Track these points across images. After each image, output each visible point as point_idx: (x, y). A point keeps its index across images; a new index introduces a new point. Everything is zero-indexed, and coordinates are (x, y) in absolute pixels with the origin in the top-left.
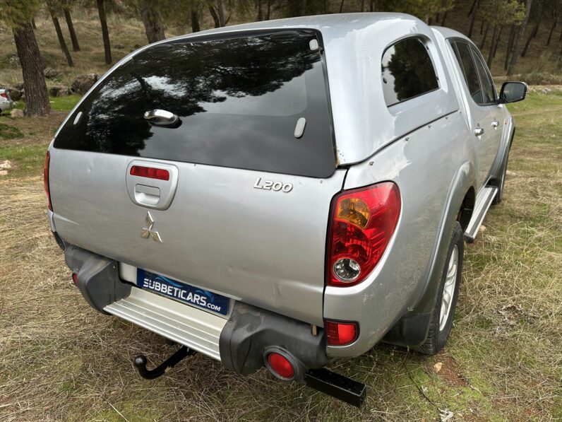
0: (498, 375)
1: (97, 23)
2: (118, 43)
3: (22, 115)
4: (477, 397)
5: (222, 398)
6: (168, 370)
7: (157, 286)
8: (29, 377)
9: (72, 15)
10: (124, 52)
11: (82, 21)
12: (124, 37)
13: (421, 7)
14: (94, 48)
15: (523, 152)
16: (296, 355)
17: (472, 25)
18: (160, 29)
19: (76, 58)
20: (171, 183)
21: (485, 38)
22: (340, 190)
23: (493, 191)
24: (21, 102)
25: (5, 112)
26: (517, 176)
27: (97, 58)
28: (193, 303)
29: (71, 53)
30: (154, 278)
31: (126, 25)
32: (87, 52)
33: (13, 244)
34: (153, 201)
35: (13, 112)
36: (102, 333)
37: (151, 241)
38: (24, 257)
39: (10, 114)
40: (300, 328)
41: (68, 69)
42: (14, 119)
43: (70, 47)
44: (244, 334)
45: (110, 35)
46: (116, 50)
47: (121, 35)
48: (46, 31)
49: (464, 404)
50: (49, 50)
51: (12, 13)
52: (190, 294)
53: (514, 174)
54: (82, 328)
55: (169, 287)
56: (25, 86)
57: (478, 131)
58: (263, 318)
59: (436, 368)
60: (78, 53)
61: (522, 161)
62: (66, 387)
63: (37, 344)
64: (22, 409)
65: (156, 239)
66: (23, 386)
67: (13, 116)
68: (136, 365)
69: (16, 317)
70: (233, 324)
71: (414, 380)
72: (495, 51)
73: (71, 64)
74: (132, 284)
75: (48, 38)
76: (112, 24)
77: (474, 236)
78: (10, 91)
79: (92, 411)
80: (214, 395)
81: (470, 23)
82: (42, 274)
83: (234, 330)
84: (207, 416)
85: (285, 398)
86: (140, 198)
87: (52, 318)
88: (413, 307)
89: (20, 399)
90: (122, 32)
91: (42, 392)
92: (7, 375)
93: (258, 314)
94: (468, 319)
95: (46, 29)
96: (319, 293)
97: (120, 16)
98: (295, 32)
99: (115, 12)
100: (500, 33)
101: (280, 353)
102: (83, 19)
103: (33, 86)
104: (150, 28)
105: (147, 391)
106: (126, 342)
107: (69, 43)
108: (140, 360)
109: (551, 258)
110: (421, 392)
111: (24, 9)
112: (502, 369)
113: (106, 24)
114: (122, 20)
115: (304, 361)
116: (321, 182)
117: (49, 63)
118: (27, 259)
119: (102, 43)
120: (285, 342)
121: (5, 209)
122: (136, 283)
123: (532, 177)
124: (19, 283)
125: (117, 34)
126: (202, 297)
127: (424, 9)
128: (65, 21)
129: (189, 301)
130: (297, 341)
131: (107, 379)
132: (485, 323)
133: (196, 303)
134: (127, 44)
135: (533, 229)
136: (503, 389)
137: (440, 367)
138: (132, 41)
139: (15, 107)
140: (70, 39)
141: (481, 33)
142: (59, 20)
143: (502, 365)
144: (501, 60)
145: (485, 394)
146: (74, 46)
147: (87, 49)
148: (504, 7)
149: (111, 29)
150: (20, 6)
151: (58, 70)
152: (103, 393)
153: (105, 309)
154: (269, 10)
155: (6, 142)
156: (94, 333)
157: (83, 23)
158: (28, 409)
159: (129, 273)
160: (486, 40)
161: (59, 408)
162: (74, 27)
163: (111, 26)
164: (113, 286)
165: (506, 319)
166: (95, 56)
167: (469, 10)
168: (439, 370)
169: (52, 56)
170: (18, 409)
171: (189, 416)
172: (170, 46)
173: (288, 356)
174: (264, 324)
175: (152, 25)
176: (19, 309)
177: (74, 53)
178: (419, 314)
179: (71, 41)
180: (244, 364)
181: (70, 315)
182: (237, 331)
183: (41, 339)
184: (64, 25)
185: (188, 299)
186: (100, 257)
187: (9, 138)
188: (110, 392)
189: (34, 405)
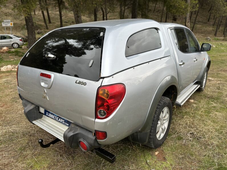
0: (178, 158)
1: (58, 13)
2: (66, 21)
3: (26, 48)
4: (167, 166)
5: (73, 157)
6: (51, 145)
7: (50, 115)
8: (9, 144)
9: (49, 10)
10: (68, 24)
11: (53, 12)
12: (68, 19)
13: (184, 9)
14: (57, 22)
15: (221, 70)
16: (88, 142)
17: (210, 16)
18: (80, 16)
19: (49, 26)
20: (51, 80)
21: (215, 21)
22: (100, 86)
23: (197, 86)
24: (27, 43)
25: (21, 46)
26: (214, 80)
27: (57, 26)
28: (60, 122)
29: (48, 24)
30: (49, 112)
31: (69, 14)
32: (54, 24)
33: (13, 97)
34: (46, 86)
35: (23, 47)
36: (37, 131)
37: (45, 99)
38: (16, 102)
39: (22, 47)
40: (90, 133)
41: (46, 30)
42: (23, 49)
43: (48, 22)
44: (71, 134)
45: (63, 18)
46: (65, 23)
47: (67, 18)
48: (39, 16)
49: (162, 168)
50: (40, 23)
51: (25, 11)
52: (60, 119)
53: (213, 79)
54: (31, 129)
55: (54, 116)
56: (28, 37)
57: (182, 63)
58: (79, 129)
59: (155, 154)
60: (51, 24)
61: (219, 74)
62: (20, 149)
63: (14, 133)
64: (4, 156)
65: (47, 99)
66: (6, 147)
67: (23, 48)
68: (39, 142)
69: (9, 123)
70: (69, 130)
71: (145, 157)
72: (219, 27)
73: (47, 28)
74: (43, 114)
75: (40, 18)
76: (64, 13)
77: (182, 104)
78: (23, 38)
79: (27, 158)
80: (70, 156)
81: (209, 15)
82: (21, 108)
83: (68, 132)
84: (66, 164)
85: (95, 160)
86: (43, 84)
87: (21, 125)
88: (140, 129)
89: (4, 152)
90: (67, 16)
91: (12, 150)
92: (2, 143)
93: (78, 127)
94: (174, 136)
95: (39, 15)
96: (93, 121)
97: (67, 10)
98: (98, 29)
99: (65, 9)
100: (222, 19)
101: (83, 141)
102: (53, 11)
103: (31, 37)
104: (76, 16)
105: (47, 153)
106: (44, 135)
107: (47, 20)
108: (40, 141)
109: (216, 115)
110: (146, 162)
111: (30, 9)
112: (181, 156)
113: (61, 13)
114: (67, 12)
115: (90, 145)
116: (95, 83)
117: (39, 28)
118: (17, 102)
119: (59, 20)
120: (85, 138)
121: (13, 84)
122: (44, 113)
123: (220, 81)
124: (13, 111)
125: (66, 17)
126: (63, 120)
127: (186, 10)
128: (46, 12)
129: (59, 121)
130: (88, 138)
131: (34, 148)
132: (180, 138)
133: (61, 122)
134: (69, 21)
135: (213, 103)
136: (179, 164)
137: (157, 154)
138: (71, 20)
139: (25, 45)
140: (48, 19)
141: (214, 19)
142: (44, 12)
143: (181, 154)
144: (222, 31)
145: (171, 165)
146: (49, 21)
147: (54, 23)
148: (222, 9)
149: (63, 15)
150: (28, 8)
151: (42, 31)
152: (32, 152)
153: (33, 122)
154: (125, 9)
155: (20, 58)
156: (34, 131)
157: (53, 13)
158: (6, 155)
159: (42, 110)
160: (216, 22)
161: (16, 156)
162: (50, 14)
163: (64, 14)
164: (36, 114)
165: (189, 137)
166: (57, 25)
167: (209, 10)
168: (156, 154)
169: (41, 25)
170: (3, 155)
171: (60, 163)
172: (60, 30)
173: (85, 143)
174: (79, 131)
175: (77, 15)
176: (11, 120)
177: (49, 24)
178: (143, 132)
179: (48, 20)
180: (72, 144)
181: (27, 124)
182: (69, 133)
183: (16, 132)
184: (45, 13)
185: (59, 120)
186: (33, 104)
187: (21, 56)
188: (35, 152)
189: (8, 154)
